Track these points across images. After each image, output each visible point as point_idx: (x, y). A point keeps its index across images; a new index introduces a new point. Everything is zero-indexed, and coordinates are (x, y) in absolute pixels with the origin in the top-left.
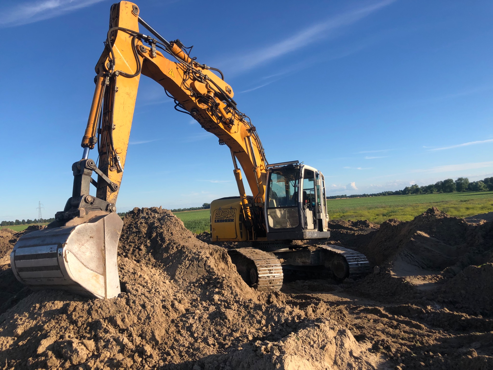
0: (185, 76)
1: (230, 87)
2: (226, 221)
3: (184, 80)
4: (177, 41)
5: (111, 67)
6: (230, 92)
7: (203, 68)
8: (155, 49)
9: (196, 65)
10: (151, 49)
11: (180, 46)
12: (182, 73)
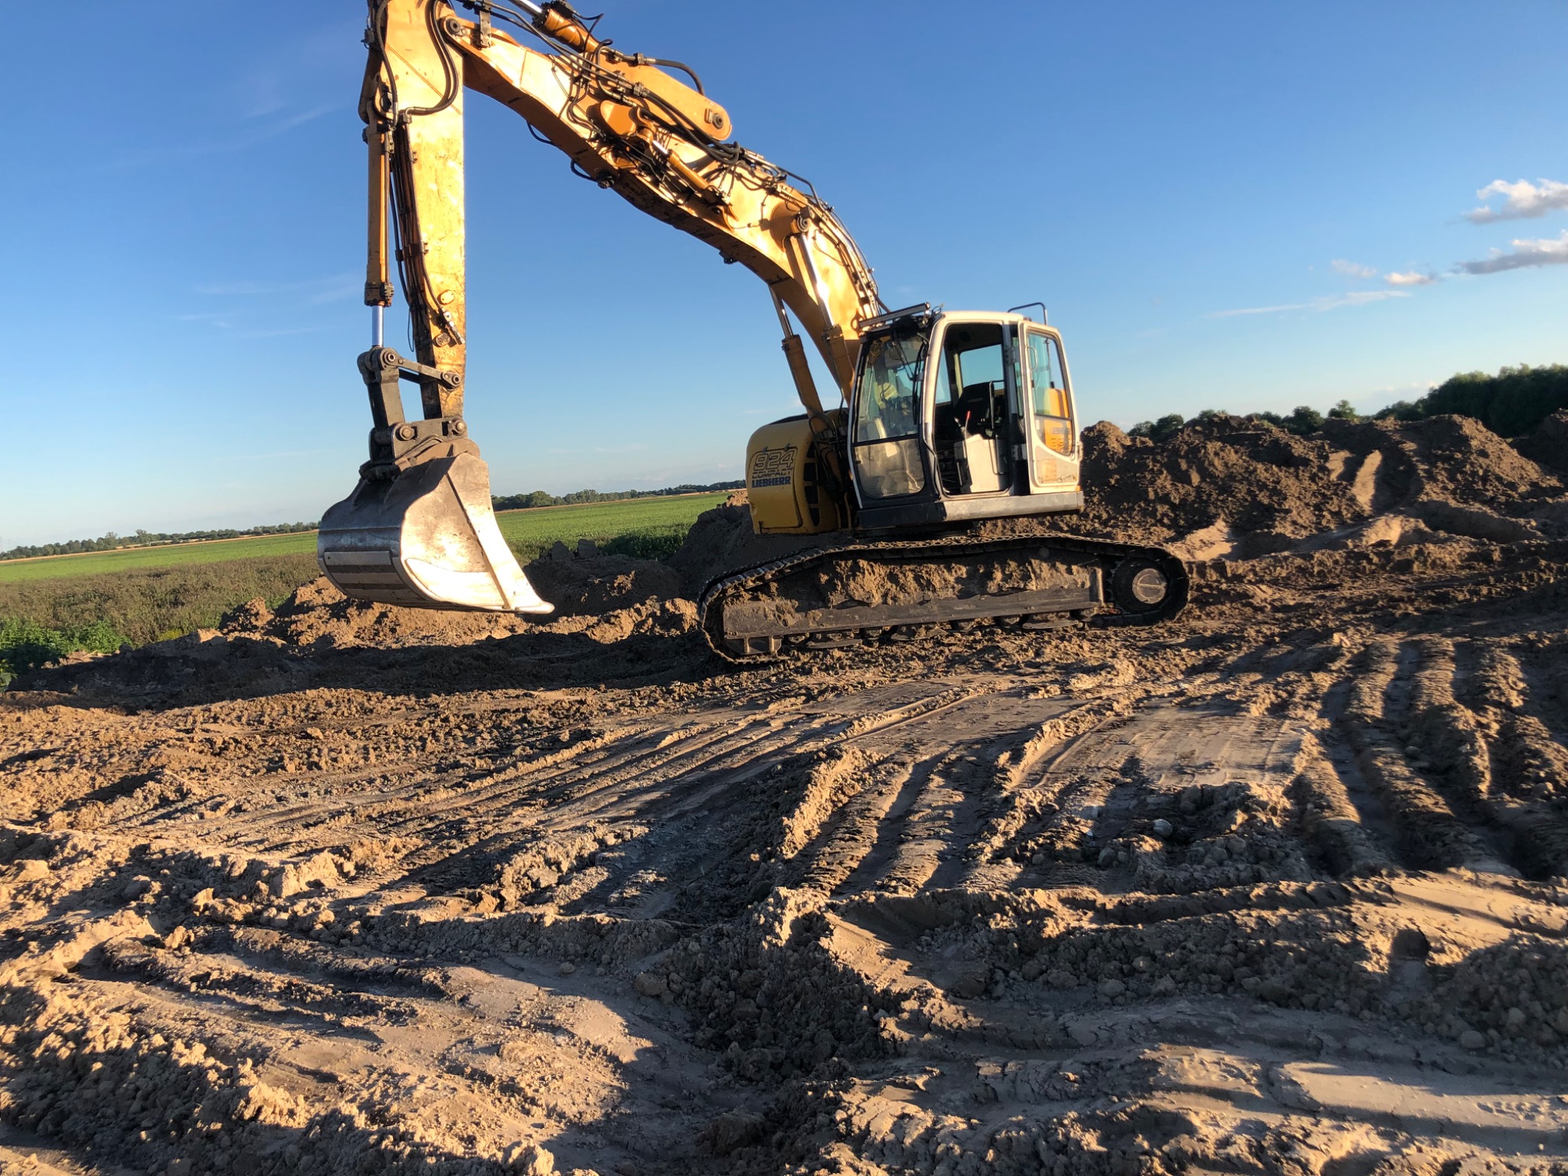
0: (575, 88)
1: (719, 110)
2: (775, 482)
3: (570, 98)
4: (558, 3)
5: (388, 104)
6: (718, 122)
7: (634, 63)
8: (489, 26)
9: (611, 57)
10: (478, 27)
11: (566, 13)
12: (566, 81)
